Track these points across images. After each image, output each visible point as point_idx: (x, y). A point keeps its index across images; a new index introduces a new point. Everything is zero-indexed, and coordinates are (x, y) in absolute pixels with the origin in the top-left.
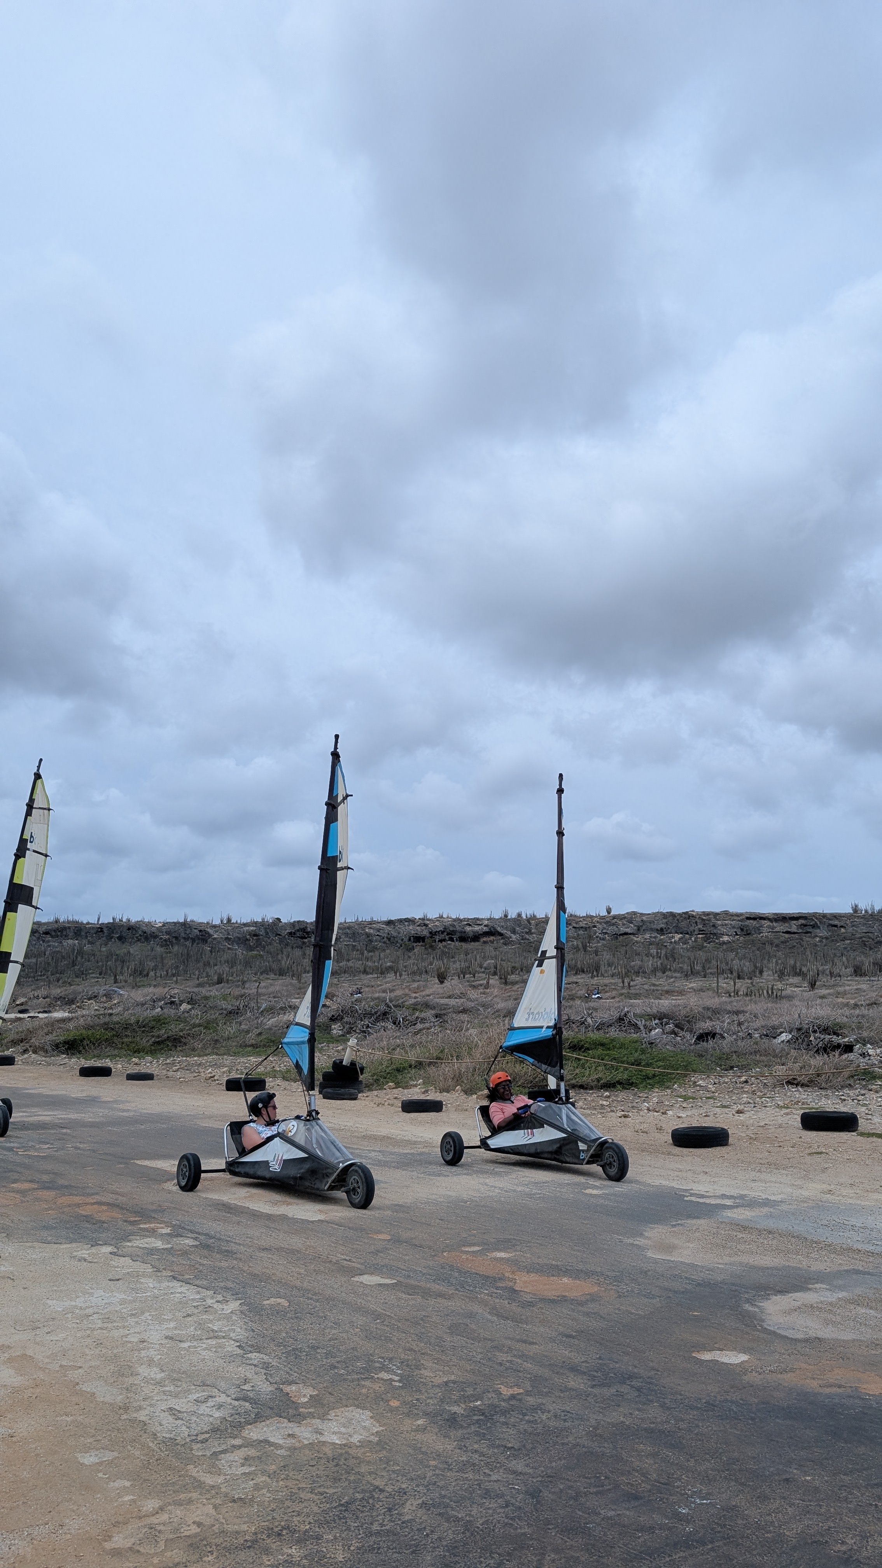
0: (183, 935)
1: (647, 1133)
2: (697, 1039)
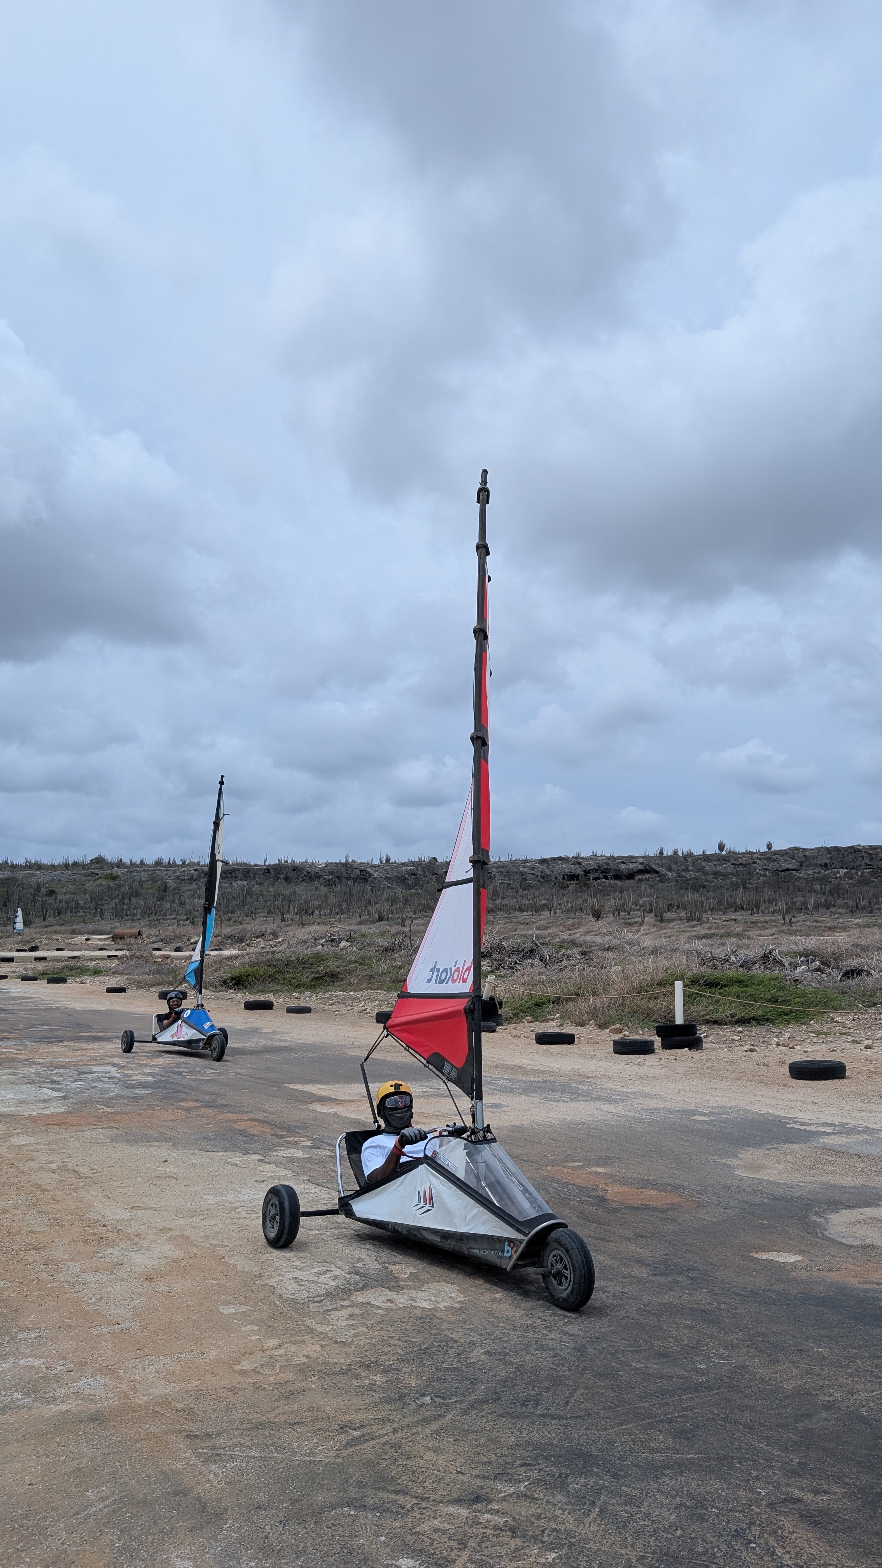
0: (345, 875)
1: (768, 1066)
2: (843, 976)
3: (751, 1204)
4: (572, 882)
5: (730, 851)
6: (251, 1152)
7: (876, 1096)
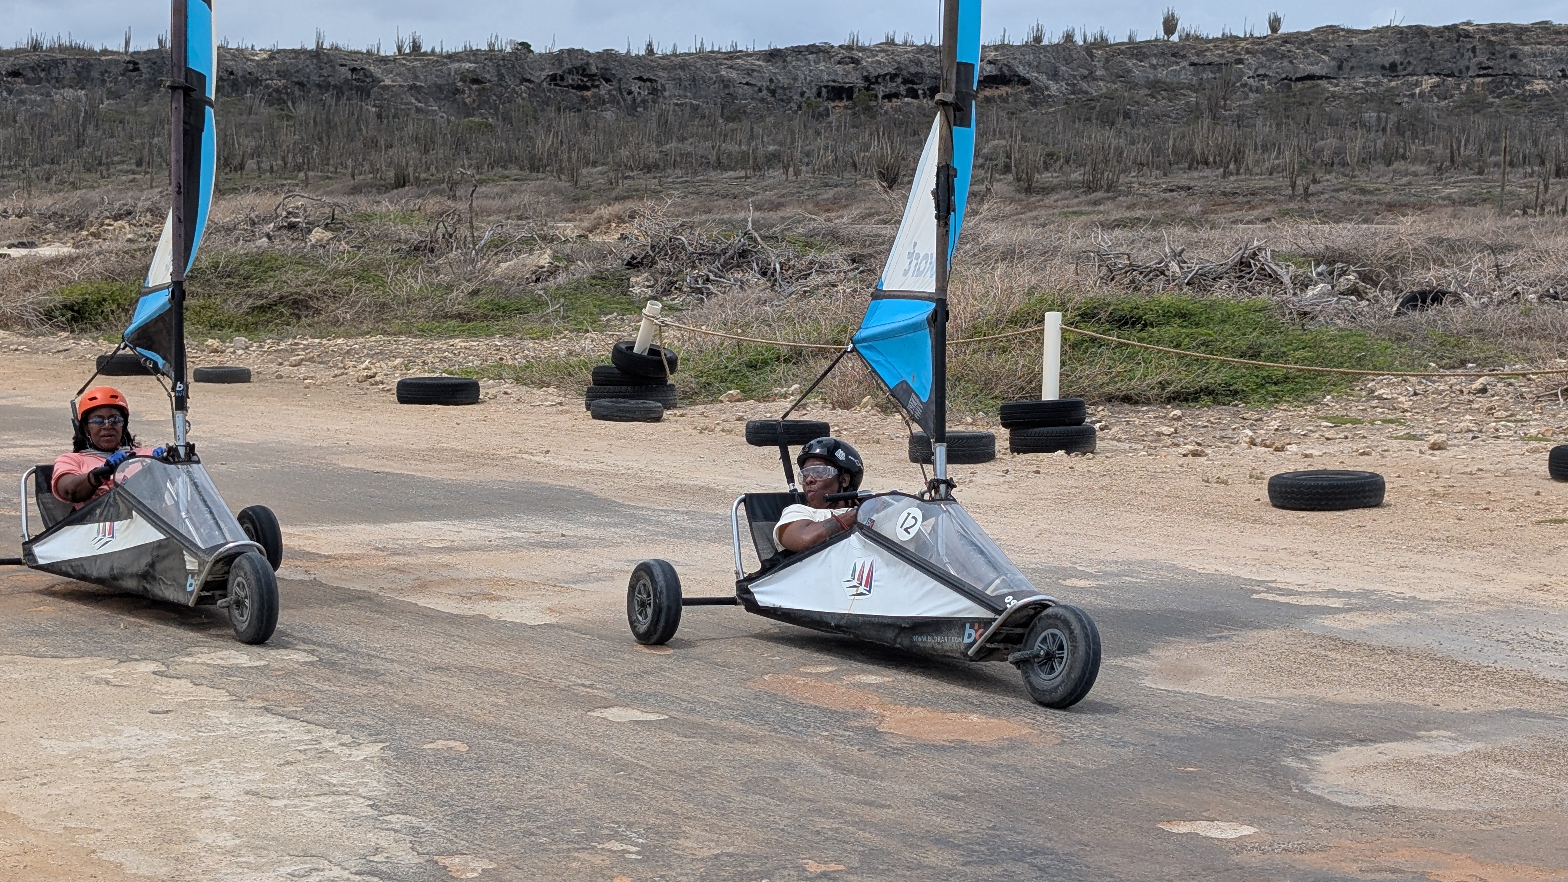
0: (315, 78)
1: (1226, 483)
2: (1402, 305)
3: (1166, 738)
4: (837, 103)
5: (1188, 35)
6: (136, 657)
7: (1439, 539)
